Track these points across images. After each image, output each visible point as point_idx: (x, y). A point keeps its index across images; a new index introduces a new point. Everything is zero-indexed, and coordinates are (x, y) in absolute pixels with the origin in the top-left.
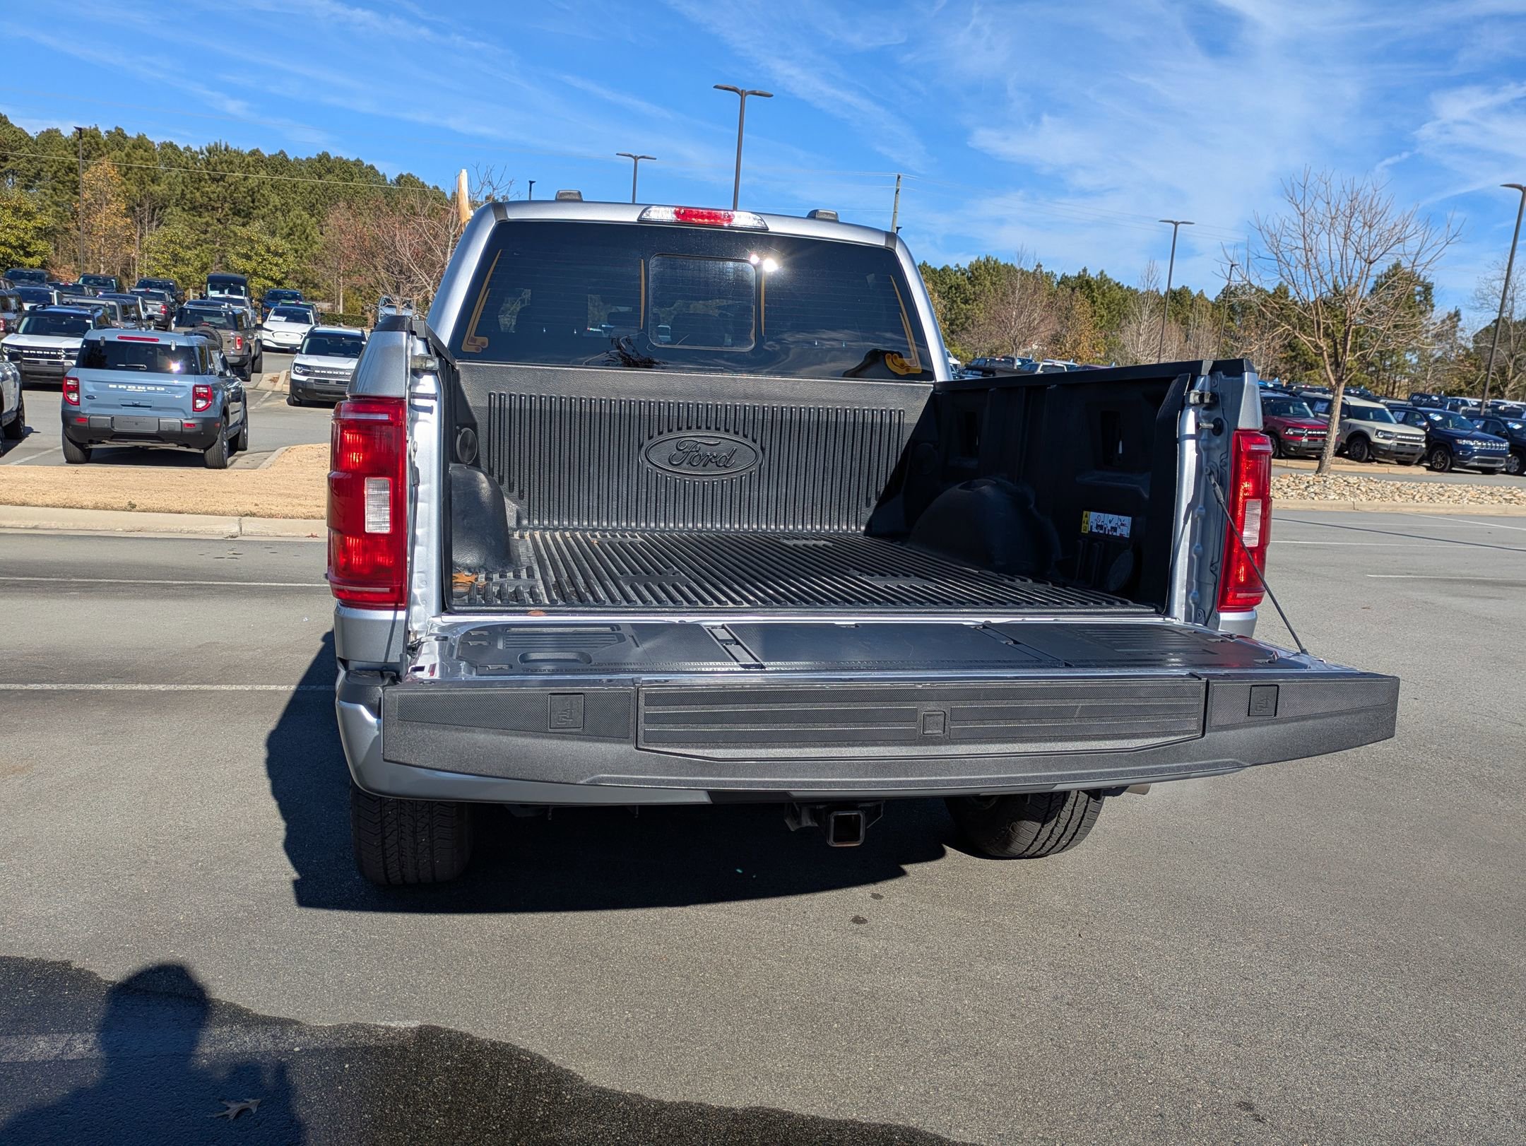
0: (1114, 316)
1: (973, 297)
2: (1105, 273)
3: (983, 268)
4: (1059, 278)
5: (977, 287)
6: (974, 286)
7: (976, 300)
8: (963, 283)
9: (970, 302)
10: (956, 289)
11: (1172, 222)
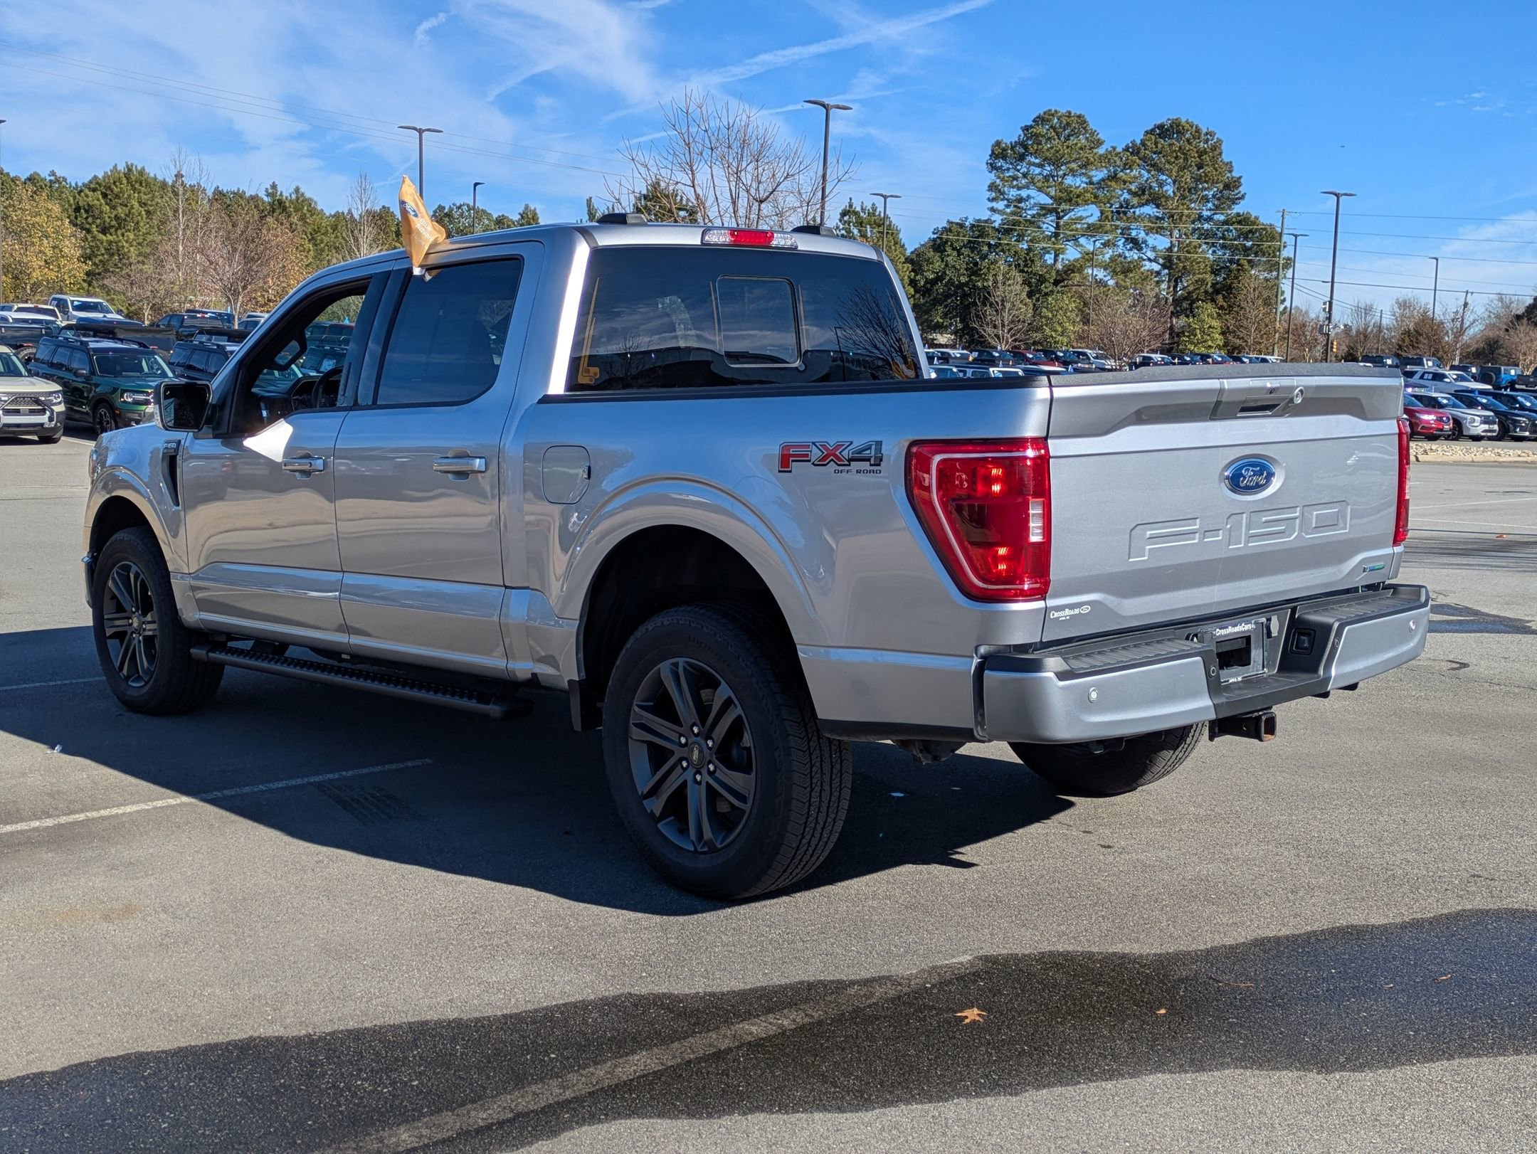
0: (322, 250)
1: (114, 223)
2: (302, 190)
3: (125, 181)
4: (210, 193)
5: (119, 209)
6: (114, 208)
7: (120, 227)
8: (96, 202)
9: (112, 230)
10: (87, 211)
11: (415, 129)
